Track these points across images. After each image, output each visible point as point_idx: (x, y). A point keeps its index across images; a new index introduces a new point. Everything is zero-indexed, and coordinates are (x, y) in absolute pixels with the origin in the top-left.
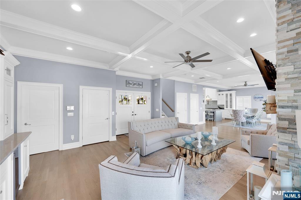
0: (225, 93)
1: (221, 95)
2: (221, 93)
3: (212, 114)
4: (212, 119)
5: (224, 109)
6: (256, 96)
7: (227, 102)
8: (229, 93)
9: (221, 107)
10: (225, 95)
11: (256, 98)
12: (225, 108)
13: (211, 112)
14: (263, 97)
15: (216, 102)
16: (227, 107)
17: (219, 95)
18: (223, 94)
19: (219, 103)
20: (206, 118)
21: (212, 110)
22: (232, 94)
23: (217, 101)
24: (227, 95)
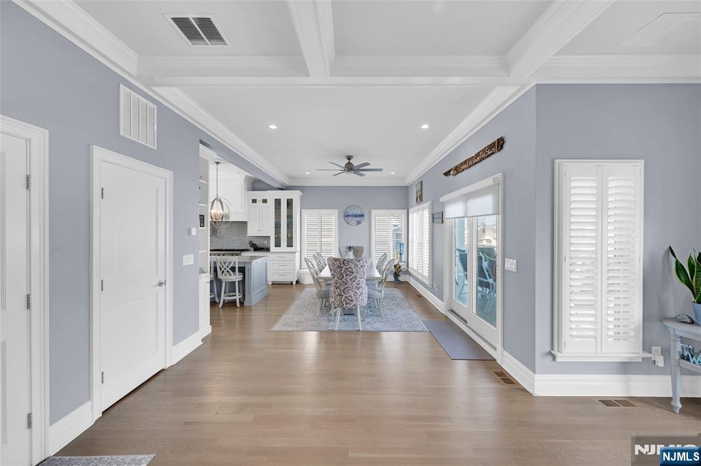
0: (271, 196)
1: (259, 203)
2: (260, 195)
3: (237, 277)
4: (238, 297)
5: (268, 250)
6: (348, 210)
7: (278, 226)
8: (284, 196)
9: (259, 243)
10: (271, 204)
11: (348, 216)
12: (273, 248)
13: (233, 269)
14: (362, 213)
15: (243, 225)
16: (278, 244)
17: (254, 201)
18: (265, 201)
19: (252, 231)
20: (213, 296)
21: (235, 260)
22: (292, 199)
23: (246, 222)
24: (278, 202)
